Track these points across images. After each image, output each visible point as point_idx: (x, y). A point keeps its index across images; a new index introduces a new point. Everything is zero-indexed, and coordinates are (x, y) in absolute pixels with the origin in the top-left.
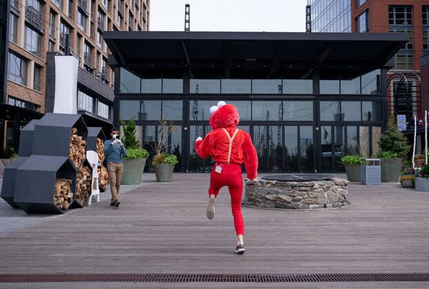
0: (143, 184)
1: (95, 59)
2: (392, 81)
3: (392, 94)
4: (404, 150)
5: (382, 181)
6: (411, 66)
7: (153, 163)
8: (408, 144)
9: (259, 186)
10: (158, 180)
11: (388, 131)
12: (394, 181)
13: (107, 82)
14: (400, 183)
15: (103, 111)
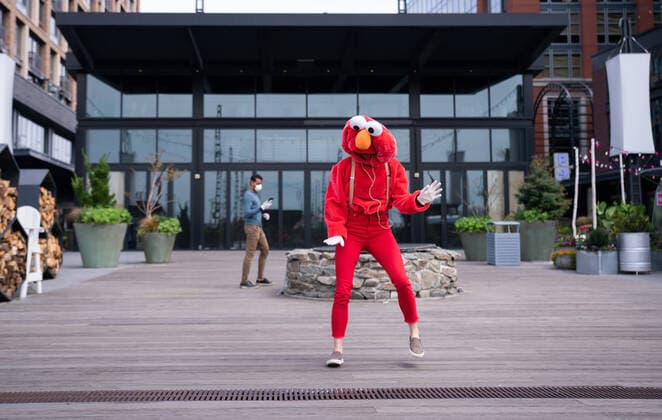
0: (122, 267)
1: (48, 63)
2: (545, 98)
3: (546, 118)
4: (558, 207)
5: (522, 260)
6: (577, 71)
7: (139, 232)
8: (567, 197)
9: (307, 262)
10: (149, 261)
11: (533, 176)
12: (543, 260)
13: (68, 102)
14: (552, 263)
15: (62, 151)
